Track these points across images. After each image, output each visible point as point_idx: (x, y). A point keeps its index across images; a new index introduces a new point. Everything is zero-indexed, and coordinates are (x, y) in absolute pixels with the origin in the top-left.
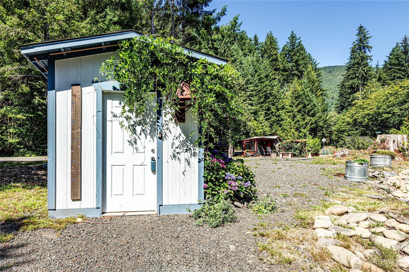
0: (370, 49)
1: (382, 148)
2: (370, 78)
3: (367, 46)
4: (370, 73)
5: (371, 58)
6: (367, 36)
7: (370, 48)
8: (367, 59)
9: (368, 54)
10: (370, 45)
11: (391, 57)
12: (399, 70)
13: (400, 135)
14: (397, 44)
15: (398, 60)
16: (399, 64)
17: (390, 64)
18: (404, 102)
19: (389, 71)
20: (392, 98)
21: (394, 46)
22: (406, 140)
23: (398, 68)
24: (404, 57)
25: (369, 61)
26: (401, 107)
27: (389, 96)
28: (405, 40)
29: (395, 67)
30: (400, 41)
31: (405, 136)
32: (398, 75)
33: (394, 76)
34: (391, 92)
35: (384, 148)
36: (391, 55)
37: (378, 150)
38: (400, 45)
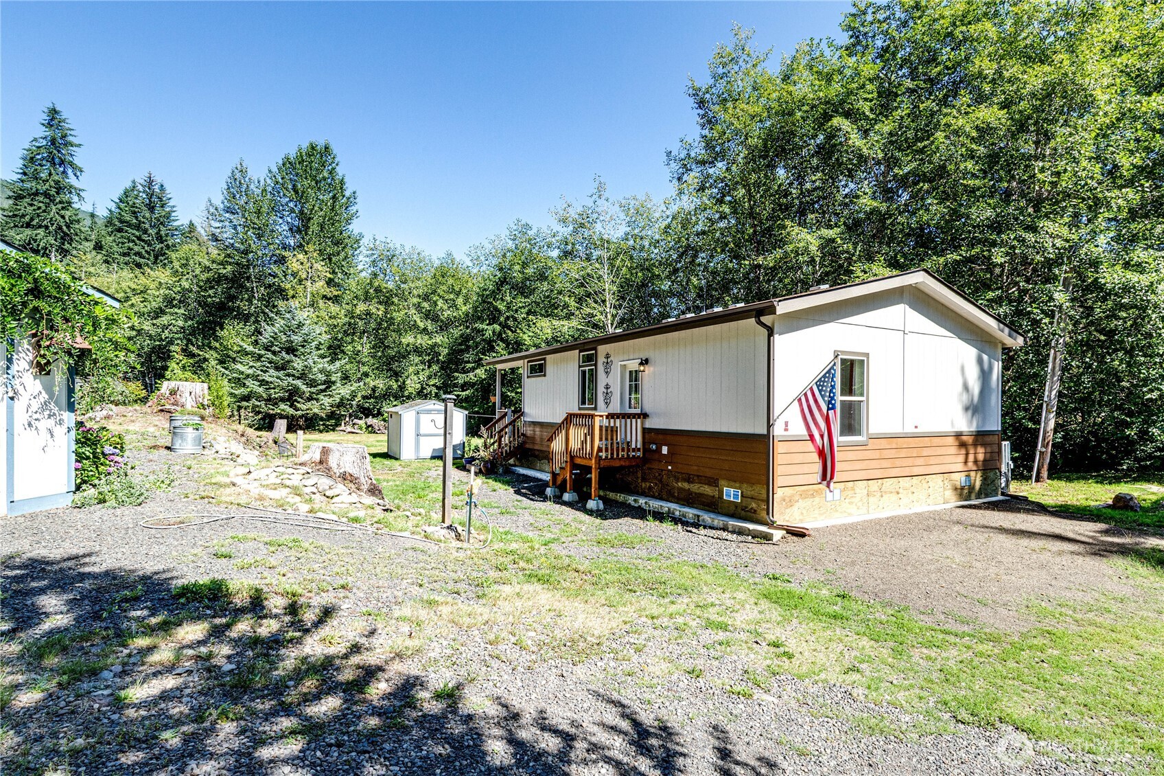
0: (78, 174)
1: (173, 404)
2: (77, 238)
3: (71, 164)
4: (77, 226)
5: (81, 193)
6: (70, 139)
7: (78, 170)
8: (71, 193)
9: (72, 180)
10: (77, 161)
11: (122, 205)
12: (139, 238)
13: (199, 384)
14: (134, 182)
15: (136, 218)
16: (138, 227)
17: (121, 221)
18: (159, 313)
19: (119, 235)
20: (135, 300)
21: (129, 185)
22: (206, 391)
23: (137, 234)
24: (147, 215)
25: (75, 199)
26: (155, 322)
27: (130, 294)
28: (150, 182)
29: (130, 231)
30: (141, 179)
31: (206, 385)
32: (136, 249)
33: (130, 249)
34: (133, 286)
35: (176, 404)
36: (121, 201)
37: (168, 407)
38: (141, 189)
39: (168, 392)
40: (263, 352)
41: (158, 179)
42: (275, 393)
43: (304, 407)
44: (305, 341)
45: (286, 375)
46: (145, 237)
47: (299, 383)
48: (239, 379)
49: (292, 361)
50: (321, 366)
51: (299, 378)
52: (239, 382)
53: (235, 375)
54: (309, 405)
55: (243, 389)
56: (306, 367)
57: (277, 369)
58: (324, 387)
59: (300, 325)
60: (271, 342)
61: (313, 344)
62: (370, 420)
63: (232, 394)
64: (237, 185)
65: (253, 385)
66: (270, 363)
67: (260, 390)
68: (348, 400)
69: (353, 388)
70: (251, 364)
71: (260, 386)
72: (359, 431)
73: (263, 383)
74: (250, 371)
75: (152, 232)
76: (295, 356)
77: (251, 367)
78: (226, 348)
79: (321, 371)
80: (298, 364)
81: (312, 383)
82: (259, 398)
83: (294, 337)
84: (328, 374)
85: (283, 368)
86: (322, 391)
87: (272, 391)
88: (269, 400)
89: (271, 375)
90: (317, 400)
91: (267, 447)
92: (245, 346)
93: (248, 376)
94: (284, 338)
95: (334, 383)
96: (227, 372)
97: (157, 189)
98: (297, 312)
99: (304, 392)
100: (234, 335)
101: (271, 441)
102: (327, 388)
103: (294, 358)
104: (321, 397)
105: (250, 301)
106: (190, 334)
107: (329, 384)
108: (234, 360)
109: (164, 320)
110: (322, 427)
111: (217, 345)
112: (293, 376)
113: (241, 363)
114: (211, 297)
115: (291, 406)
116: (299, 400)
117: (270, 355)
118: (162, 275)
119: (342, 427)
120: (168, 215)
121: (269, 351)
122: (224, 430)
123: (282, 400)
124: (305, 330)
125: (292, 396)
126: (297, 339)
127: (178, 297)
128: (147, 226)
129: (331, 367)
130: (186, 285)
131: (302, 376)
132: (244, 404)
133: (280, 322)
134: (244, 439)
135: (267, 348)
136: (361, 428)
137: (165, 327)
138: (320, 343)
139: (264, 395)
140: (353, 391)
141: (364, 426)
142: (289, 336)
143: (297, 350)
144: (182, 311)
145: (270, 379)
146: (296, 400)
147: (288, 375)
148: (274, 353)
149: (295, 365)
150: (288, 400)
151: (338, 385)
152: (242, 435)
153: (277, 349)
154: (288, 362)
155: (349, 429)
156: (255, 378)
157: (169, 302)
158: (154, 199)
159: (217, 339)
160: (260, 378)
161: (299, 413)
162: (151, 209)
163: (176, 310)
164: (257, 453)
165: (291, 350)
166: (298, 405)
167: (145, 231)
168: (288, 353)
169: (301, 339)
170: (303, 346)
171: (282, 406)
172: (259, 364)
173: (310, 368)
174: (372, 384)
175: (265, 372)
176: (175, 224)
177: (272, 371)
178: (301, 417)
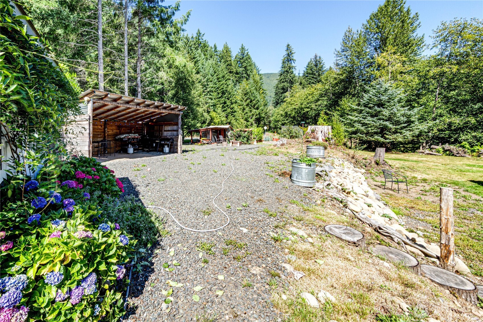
0: (295, 62)
1: (313, 138)
2: (295, 82)
4: (294, 78)
5: (295, 68)
6: (292, 52)
7: (294, 60)
8: (293, 68)
9: (293, 65)
10: (294, 58)
11: (307, 68)
12: (313, 78)
13: (326, 126)
14: (311, 59)
15: (312, 71)
16: (312, 74)
17: (307, 73)
18: (318, 100)
19: (307, 78)
20: (310, 97)
21: (309, 60)
22: (330, 130)
23: (312, 76)
24: (315, 69)
25: (294, 70)
26: (316, 104)
27: (308, 96)
28: (316, 56)
29: (310, 76)
30: (313, 57)
31: (330, 127)
32: (312, 81)
33: (310, 82)
34: (309, 93)
35: (314, 138)
36: (307, 67)
37: (310, 139)
38: (313, 60)
39: (310, 132)
40: (363, 108)
41: (318, 55)
42: (372, 130)
43: (391, 137)
44: (390, 99)
45: (378, 119)
46: (315, 77)
47: (387, 123)
48: (350, 123)
49: (382, 111)
50: (403, 112)
51: (386, 121)
52: (351, 125)
53: (348, 121)
54: (395, 136)
55: (353, 128)
56: (392, 113)
57: (372, 116)
58: (406, 125)
59: (386, 90)
60: (368, 102)
61: (396, 100)
62: (447, 146)
63: (347, 131)
64: (347, 38)
65: (358, 126)
66: (367, 113)
67: (363, 128)
68: (425, 132)
69: (429, 125)
70: (357, 115)
71: (362, 126)
72: (437, 154)
73: (364, 124)
74: (356, 119)
75: (317, 74)
76: (384, 108)
77: (357, 117)
78: (344, 109)
79: (403, 115)
80: (386, 112)
81: (398, 123)
82: (362, 133)
83: (382, 98)
84: (409, 116)
85: (376, 115)
86: (405, 127)
87: (370, 129)
88: (367, 134)
89: (369, 120)
90: (401, 133)
91: (371, 167)
92: (353, 106)
93: (355, 121)
94: (376, 99)
95: (413, 122)
96: (344, 120)
97: (318, 58)
98: (383, 83)
99: (391, 129)
100: (347, 103)
101: (373, 163)
102: (408, 125)
103: (382, 109)
104: (403, 131)
105: (355, 88)
106: (329, 107)
107: (409, 122)
108: (348, 114)
109: (319, 103)
110: (402, 149)
111: (339, 108)
112: (383, 119)
113: (351, 115)
114: (337, 90)
115: (382, 137)
116: (387, 133)
117: (368, 109)
118: (319, 86)
119: (421, 150)
120: (322, 67)
121: (367, 107)
122: (341, 154)
123: (376, 133)
124: (390, 92)
125: (383, 131)
126: (384, 98)
127: (324, 93)
128: (315, 72)
129: (411, 112)
130: (327, 87)
131: (389, 119)
132: (353, 136)
133: (372, 92)
134: (354, 160)
135: (365, 106)
136: (439, 152)
137: (319, 105)
138: (400, 98)
139: (365, 131)
140: (430, 127)
141: (441, 150)
142: (379, 97)
143: (385, 105)
144: (326, 98)
145: (368, 122)
146: (385, 134)
147: (380, 119)
148: (370, 108)
149: (384, 113)
150: (380, 133)
151: (417, 123)
152: (353, 158)
153: (372, 105)
154: (379, 112)
155: (427, 151)
156: (359, 122)
157: (321, 96)
158: (317, 62)
159: (338, 106)
160: (362, 122)
161: (388, 141)
162: (316, 66)
163: (324, 98)
164: (363, 171)
165: (381, 105)
166: (387, 136)
167: (315, 74)
168: (379, 107)
169: (387, 98)
170: (389, 102)
171: (376, 137)
172: (361, 115)
173: (395, 114)
174: (448, 120)
175: (365, 118)
176: (325, 69)
177: (369, 118)
178: (388, 143)
